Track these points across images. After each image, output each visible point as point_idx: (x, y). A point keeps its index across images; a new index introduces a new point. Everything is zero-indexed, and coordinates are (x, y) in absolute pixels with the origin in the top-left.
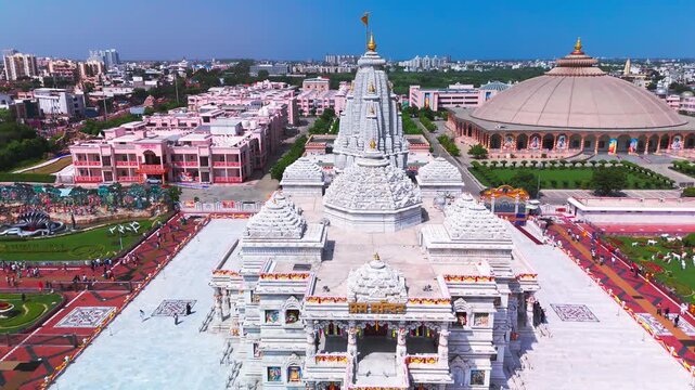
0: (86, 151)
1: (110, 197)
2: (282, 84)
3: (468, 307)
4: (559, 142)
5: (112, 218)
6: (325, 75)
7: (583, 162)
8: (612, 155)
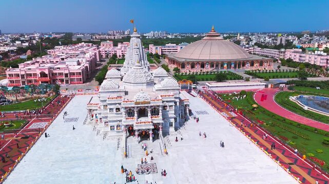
0: (13, 73)
1: (30, 90)
3: (167, 104)
4: (207, 65)
5: (32, 98)
7: (214, 72)
8: (225, 70)
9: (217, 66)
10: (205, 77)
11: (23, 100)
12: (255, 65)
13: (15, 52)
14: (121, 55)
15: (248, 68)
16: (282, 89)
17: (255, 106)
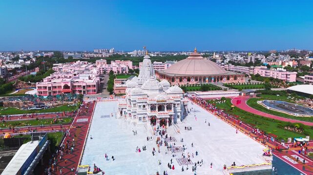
2: (86, 62)
4: (192, 79)
5: (62, 104)
6: (103, 58)
7: (199, 85)
8: (207, 83)
9: (200, 80)
10: (192, 88)
11: (57, 105)
12: (231, 79)
13: (20, 69)
14: (116, 71)
15: (225, 81)
16: (252, 96)
17: (233, 106)
